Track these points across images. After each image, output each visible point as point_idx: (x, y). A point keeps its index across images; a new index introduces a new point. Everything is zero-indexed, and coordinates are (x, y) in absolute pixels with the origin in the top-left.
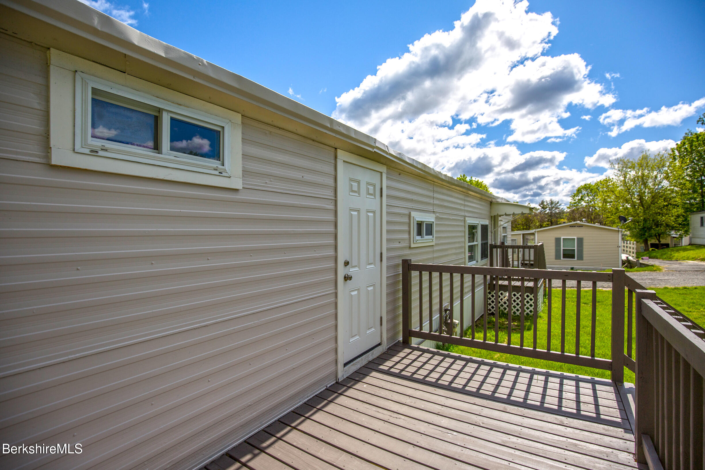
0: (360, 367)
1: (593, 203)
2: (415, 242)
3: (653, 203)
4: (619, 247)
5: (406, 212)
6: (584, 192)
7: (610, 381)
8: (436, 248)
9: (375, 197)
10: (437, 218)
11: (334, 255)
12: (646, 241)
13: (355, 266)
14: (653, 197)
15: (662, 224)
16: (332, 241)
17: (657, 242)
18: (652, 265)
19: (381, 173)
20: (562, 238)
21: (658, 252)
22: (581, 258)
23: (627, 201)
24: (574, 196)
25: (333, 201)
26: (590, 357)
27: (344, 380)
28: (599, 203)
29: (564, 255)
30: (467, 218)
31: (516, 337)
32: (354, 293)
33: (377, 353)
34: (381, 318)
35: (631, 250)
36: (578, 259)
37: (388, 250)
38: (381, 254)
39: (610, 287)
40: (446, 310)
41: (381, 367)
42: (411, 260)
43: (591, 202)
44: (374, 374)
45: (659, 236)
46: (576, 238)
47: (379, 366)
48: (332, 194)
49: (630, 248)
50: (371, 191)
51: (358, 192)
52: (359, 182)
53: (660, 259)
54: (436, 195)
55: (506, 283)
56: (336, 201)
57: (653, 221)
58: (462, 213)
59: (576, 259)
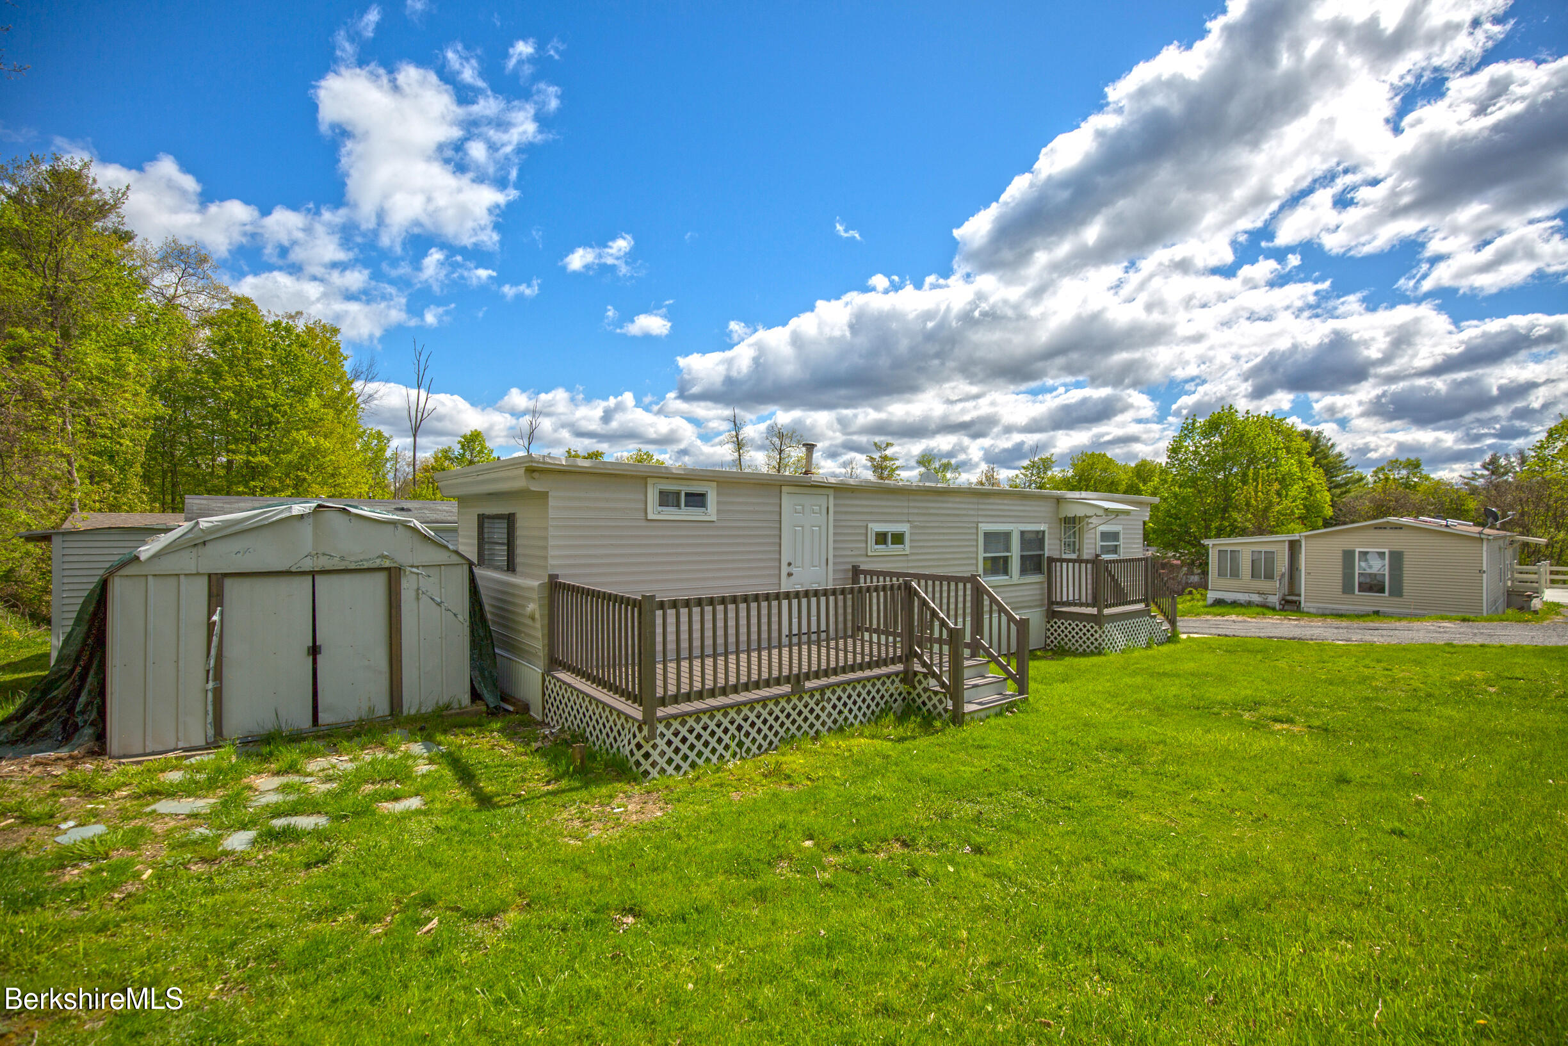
2: (873, 551)
4: (1481, 571)
8: (912, 558)
9: (820, 515)
10: (915, 527)
11: (779, 558)
13: (799, 567)
16: (777, 548)
19: (828, 495)
20: (1357, 550)
22: (1397, 591)
29: (1360, 584)
30: (983, 525)
36: (1391, 594)
37: (837, 556)
38: (827, 559)
46: (1386, 551)
48: (778, 517)
50: (817, 511)
51: (803, 512)
52: (803, 506)
54: (913, 504)
56: (780, 521)
58: (972, 519)
59: (1387, 594)
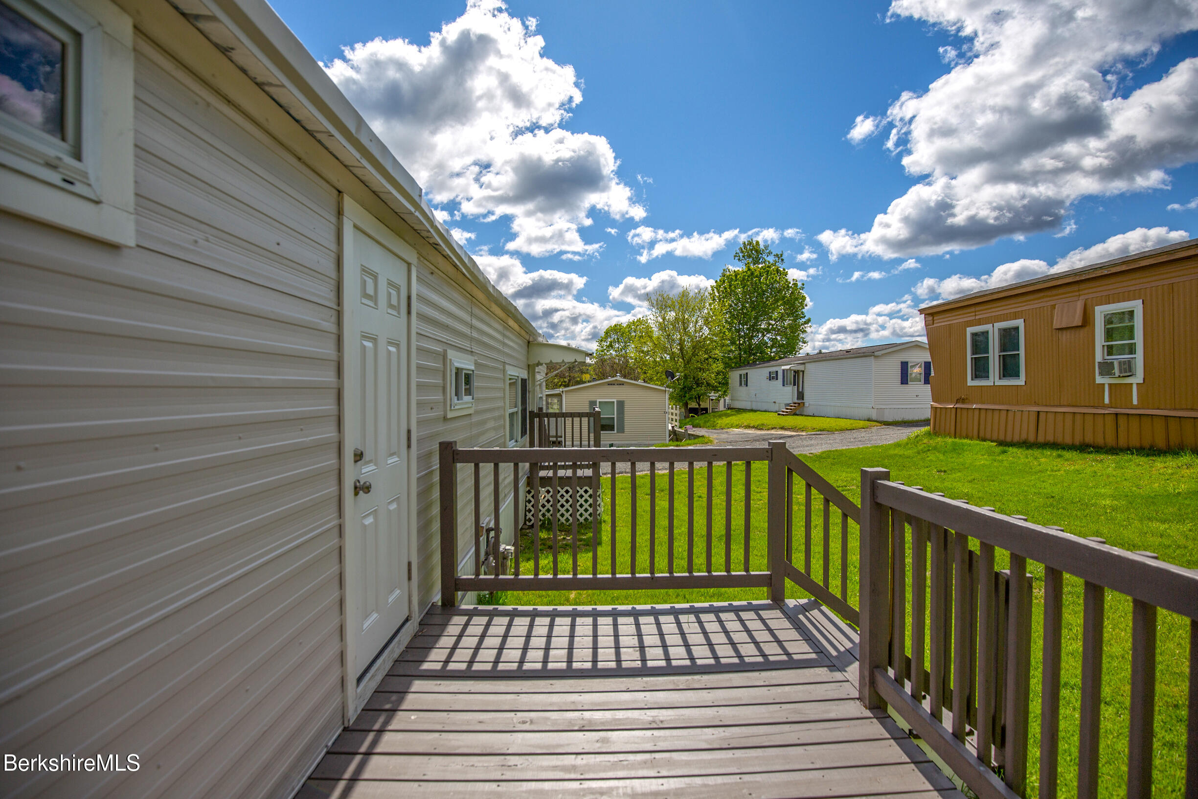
0: (381, 678)
1: (624, 351)
2: (452, 408)
3: (694, 355)
4: (665, 413)
5: (438, 348)
6: (614, 336)
7: (769, 602)
8: (475, 419)
9: (399, 313)
10: (477, 364)
11: (337, 440)
12: (686, 404)
13: (370, 461)
14: (694, 347)
15: (702, 383)
16: (330, 407)
17: (697, 406)
18: (702, 436)
19: (409, 265)
20: (598, 401)
21: (698, 419)
22: (621, 430)
23: (665, 350)
24: (602, 341)
25: (334, 313)
26: (744, 573)
27: (359, 718)
28: (632, 352)
30: (507, 367)
31: (585, 559)
32: (369, 521)
33: (405, 637)
34: (409, 564)
35: (674, 417)
36: (617, 432)
37: (419, 422)
38: (409, 432)
39: (666, 469)
40: (489, 531)
41: (426, 666)
42: (456, 442)
43: (621, 351)
44: (418, 685)
45: (698, 398)
46: (615, 400)
47: (420, 665)
48: (332, 296)
49: (672, 414)
50: (394, 302)
51: (374, 298)
52: (375, 277)
53: (703, 427)
54: (475, 322)
55: (569, 473)
56: (339, 315)
57: (694, 378)
58: (501, 358)
59: (615, 431)
